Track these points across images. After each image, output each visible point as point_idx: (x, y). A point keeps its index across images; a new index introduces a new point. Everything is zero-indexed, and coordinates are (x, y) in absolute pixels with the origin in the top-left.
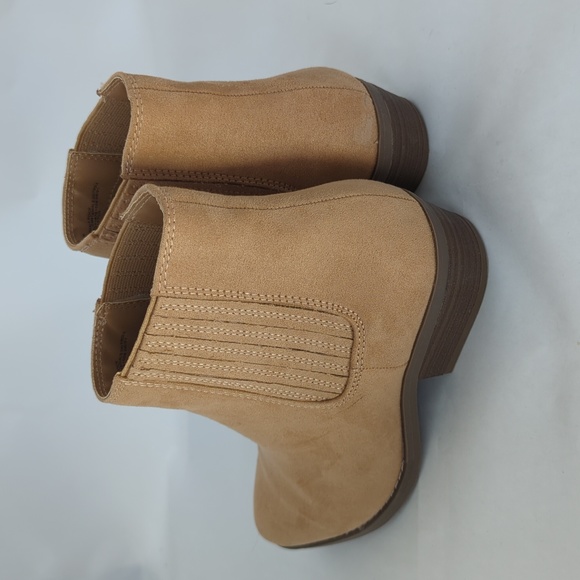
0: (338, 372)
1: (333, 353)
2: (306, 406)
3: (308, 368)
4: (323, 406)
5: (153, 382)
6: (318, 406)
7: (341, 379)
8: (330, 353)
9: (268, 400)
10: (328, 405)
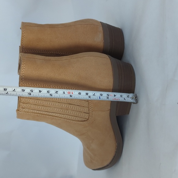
0: (86, 112)
1: (83, 105)
2: (78, 122)
3: (76, 110)
4: (83, 122)
5: (27, 112)
6: (82, 123)
7: (87, 114)
8: (82, 105)
9: (65, 120)
10: (85, 122)
